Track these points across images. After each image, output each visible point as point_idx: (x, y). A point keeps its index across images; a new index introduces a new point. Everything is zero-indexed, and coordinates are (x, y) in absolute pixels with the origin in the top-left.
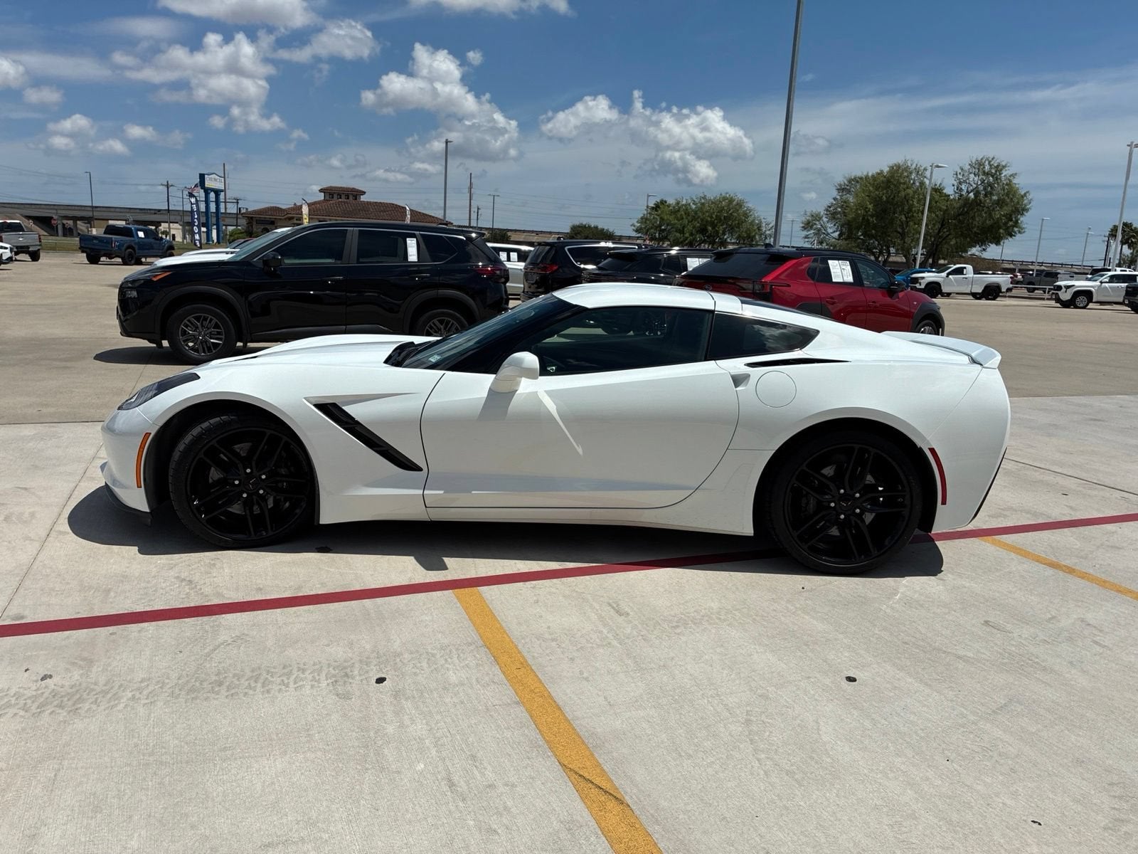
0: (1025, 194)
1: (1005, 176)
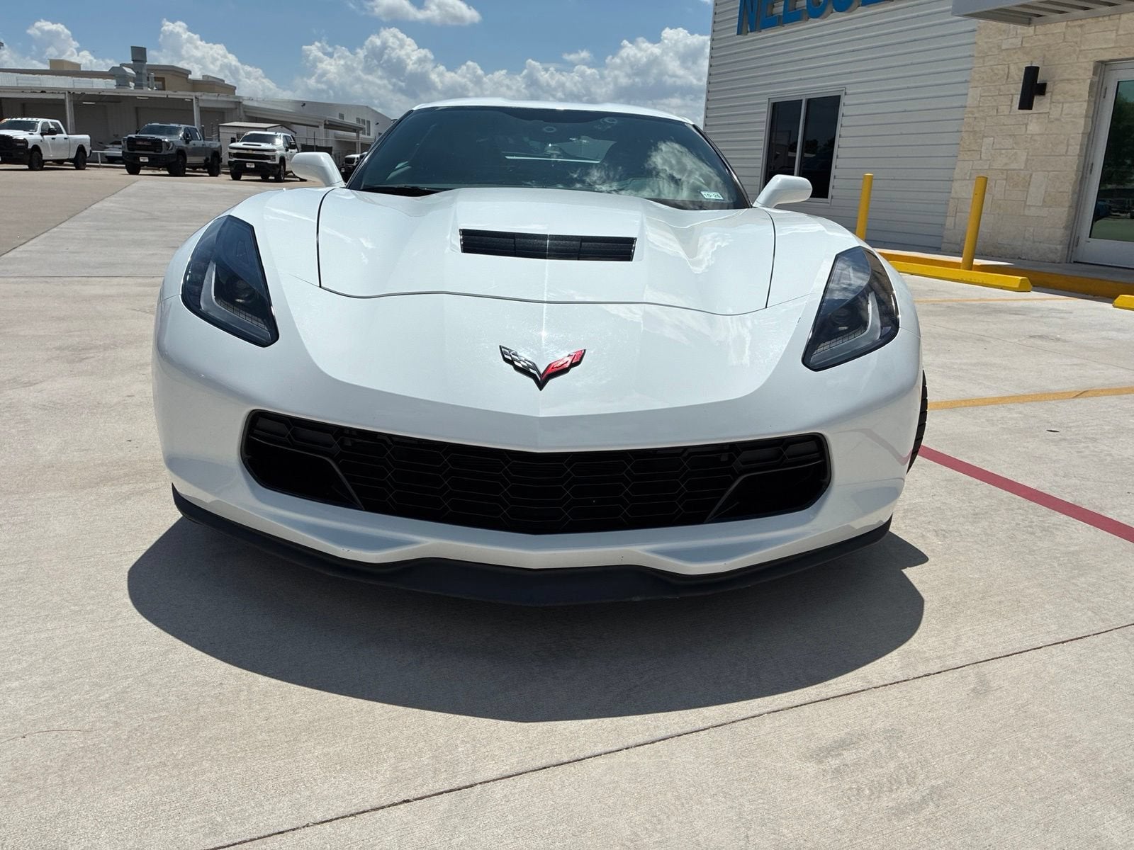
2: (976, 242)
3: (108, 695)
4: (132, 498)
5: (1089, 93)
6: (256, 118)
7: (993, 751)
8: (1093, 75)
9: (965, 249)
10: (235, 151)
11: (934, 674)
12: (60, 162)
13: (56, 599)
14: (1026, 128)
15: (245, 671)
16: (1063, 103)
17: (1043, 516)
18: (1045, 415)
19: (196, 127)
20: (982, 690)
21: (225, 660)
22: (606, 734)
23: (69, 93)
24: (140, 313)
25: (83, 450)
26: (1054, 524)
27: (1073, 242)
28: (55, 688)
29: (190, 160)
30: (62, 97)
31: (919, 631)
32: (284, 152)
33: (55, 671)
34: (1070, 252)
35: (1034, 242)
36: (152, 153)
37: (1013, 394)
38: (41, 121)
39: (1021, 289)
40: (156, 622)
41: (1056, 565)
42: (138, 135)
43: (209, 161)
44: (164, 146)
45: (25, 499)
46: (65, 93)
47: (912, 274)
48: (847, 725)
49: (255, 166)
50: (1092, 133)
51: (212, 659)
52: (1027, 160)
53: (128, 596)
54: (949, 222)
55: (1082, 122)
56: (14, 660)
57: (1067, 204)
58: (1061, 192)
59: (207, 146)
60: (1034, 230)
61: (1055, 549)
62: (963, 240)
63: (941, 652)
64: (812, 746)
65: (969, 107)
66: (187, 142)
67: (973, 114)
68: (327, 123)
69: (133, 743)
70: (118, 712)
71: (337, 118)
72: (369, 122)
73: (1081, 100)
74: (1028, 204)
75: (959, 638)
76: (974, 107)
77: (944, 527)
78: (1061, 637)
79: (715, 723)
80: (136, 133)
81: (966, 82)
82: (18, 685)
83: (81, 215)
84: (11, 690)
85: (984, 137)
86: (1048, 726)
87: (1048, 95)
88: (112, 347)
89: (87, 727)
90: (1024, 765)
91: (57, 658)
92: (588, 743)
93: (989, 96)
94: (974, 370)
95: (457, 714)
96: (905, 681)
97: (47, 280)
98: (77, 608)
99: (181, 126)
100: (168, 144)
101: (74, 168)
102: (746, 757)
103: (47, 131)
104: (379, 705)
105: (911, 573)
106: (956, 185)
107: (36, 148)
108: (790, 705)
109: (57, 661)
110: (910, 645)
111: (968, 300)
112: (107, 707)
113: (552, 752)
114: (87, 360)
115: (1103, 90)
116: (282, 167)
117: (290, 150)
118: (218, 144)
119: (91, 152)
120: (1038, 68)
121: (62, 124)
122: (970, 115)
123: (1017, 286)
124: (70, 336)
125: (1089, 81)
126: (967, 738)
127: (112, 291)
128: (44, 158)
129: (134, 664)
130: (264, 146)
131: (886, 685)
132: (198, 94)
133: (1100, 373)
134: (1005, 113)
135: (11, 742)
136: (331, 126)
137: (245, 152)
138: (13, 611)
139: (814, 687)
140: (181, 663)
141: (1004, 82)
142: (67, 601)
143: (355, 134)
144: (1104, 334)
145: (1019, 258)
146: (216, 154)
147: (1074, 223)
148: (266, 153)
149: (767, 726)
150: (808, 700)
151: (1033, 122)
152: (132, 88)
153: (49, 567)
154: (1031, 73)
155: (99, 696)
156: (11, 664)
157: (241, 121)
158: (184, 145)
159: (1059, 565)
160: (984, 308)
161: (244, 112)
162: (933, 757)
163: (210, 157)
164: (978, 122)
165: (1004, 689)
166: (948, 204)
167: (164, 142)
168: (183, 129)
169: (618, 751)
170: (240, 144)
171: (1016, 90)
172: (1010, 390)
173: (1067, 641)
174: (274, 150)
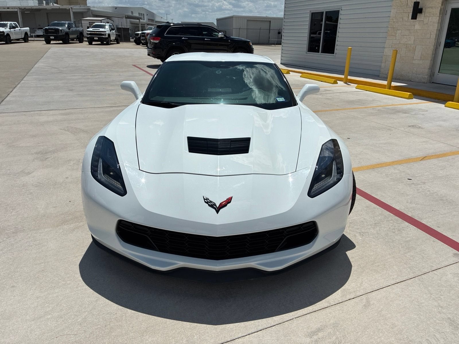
2: (393, 73)
3: (80, 320)
4: (75, 230)
5: (439, 13)
6: (97, 15)
7: (368, 330)
8: (441, 5)
9: (389, 76)
10: (89, 32)
11: (352, 299)
12: (18, 40)
13: (56, 279)
14: (414, 27)
15: (123, 308)
16: (429, 17)
17: (399, 224)
18: (408, 171)
19: (72, 22)
20: (367, 305)
21: (117, 303)
22: (242, 329)
23: (19, 8)
24: (63, 131)
25: (54, 207)
26: (403, 228)
27: (432, 74)
28: (62, 318)
29: (71, 36)
30: (16, 10)
31: (349, 280)
32: (109, 32)
33: (61, 310)
34: (431, 79)
35: (416, 74)
36: (55, 34)
37: (397, 160)
38: (9, 23)
39: (409, 98)
40: (91, 287)
41: (400, 247)
42: (49, 27)
43: (79, 37)
44: (60, 31)
45: (38, 233)
46: (17, 8)
47: (366, 91)
48: (321, 322)
49: (98, 38)
50: (441, 30)
51: (112, 303)
52: (414, 40)
53: (80, 276)
54: (383, 65)
55: (436, 25)
56: (47, 306)
57: (430, 59)
58: (427, 54)
59: (78, 30)
60: (417, 70)
61: (401, 240)
62: (388, 73)
63: (355, 289)
64: (309, 331)
65: (392, 17)
66: (69, 29)
67: (393, 20)
68: (126, 16)
69: (91, 339)
70: (84, 326)
71: (130, 14)
72: (144, 14)
73: (436, 16)
74: (414, 58)
75: (362, 282)
76: (393, 17)
77: (363, 230)
78: (397, 281)
79: (278, 323)
80: (48, 26)
81: (390, 6)
82: (50, 317)
83: (31, 71)
84: (48, 319)
85: (397, 30)
86: (387, 320)
87: (423, 13)
88: (56, 151)
89: (75, 333)
90: (377, 336)
91: (61, 305)
92: (236, 333)
93: (399, 13)
94: (384, 147)
95: (194, 323)
96: (342, 302)
97: (25, 113)
98: (64, 283)
99: (66, 22)
100: (61, 30)
101: (24, 41)
102: (287, 336)
103: (12, 27)
104: (168, 320)
105: (349, 253)
106: (386, 50)
107: (8, 35)
108: (303, 314)
109: (61, 306)
110: (345, 286)
111: (387, 106)
112: (80, 324)
113: (225, 337)
114: (48, 159)
115: (445, 12)
116: (109, 38)
117: (112, 31)
118: (82, 29)
119: (30, 34)
120: (419, 2)
121: (18, 24)
122: (392, 21)
123: (408, 97)
124: (39, 146)
125: (440, 8)
126: (360, 326)
127: (51, 118)
128: (11, 39)
129: (87, 306)
130: (101, 30)
131: (335, 305)
132: (72, 6)
133: (433, 146)
134: (406, 20)
135: (52, 340)
136: (128, 17)
137: (93, 33)
138: (43, 285)
139: (311, 306)
140: (102, 305)
141: (406, 7)
142: (60, 279)
143: (138, 20)
144: (438, 123)
145: (411, 81)
146: (81, 33)
147: (432, 67)
148: (102, 33)
149: (295, 323)
150: (309, 312)
151: (417, 25)
152: (45, 5)
153: (52, 264)
154: (416, 4)
155: (77, 320)
156: (46, 308)
157: (90, 17)
158: (68, 30)
159: (402, 247)
160: (393, 110)
161: (92, 13)
162: (348, 334)
163: (79, 35)
164: (395, 23)
165: (374, 304)
166: (383, 58)
167: (60, 29)
168: (67, 24)
169: (246, 336)
170: (91, 29)
171: (410, 10)
172: (397, 158)
173: (399, 283)
174: (105, 32)
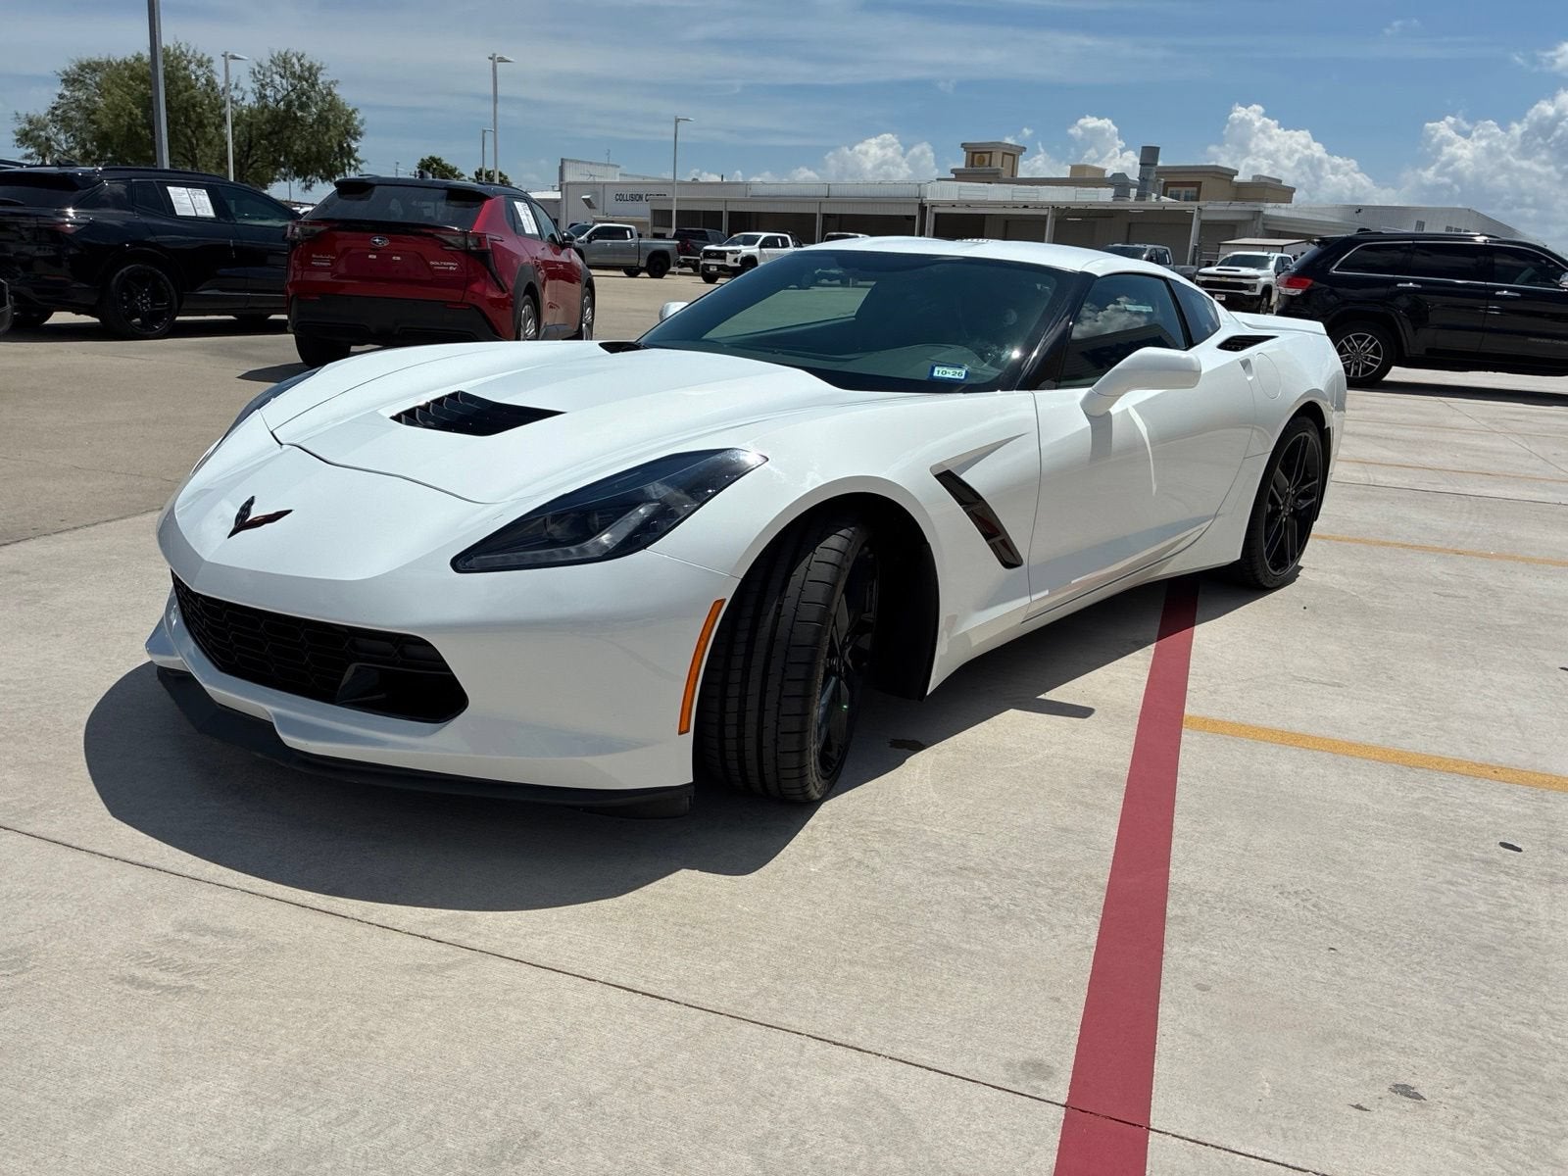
0: (353, 112)
1: (323, 83)
6: (1280, 232)
10: (1204, 279)
19: (1168, 249)
23: (1053, 208)
30: (1044, 212)
32: (1271, 280)
46: (1048, 208)
48: (262, 926)
99: (1148, 246)
116: (1265, 299)
130: (1248, 271)
137: (1218, 279)
148: (1244, 281)
152: (1132, 200)
168: (1147, 251)
170: (1214, 269)
174: (1257, 277)
